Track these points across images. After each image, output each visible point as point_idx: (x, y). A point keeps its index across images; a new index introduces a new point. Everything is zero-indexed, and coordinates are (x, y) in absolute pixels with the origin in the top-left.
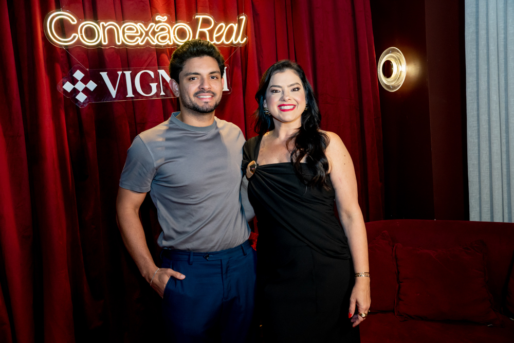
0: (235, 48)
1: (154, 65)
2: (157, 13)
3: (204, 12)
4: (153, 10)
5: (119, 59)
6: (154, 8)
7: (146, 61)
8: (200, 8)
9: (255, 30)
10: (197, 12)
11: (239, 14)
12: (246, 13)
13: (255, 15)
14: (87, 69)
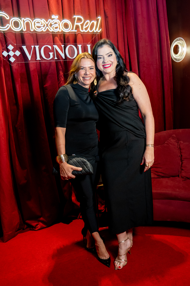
0: (95, 35)
1: (51, 43)
2: (53, 14)
3: (78, 14)
4: (51, 12)
5: (32, 39)
6: (51, 11)
7: (47, 40)
8: (76, 12)
9: (106, 25)
10: (74, 14)
11: (97, 16)
12: (101, 16)
13: (106, 17)
14: (15, 44)
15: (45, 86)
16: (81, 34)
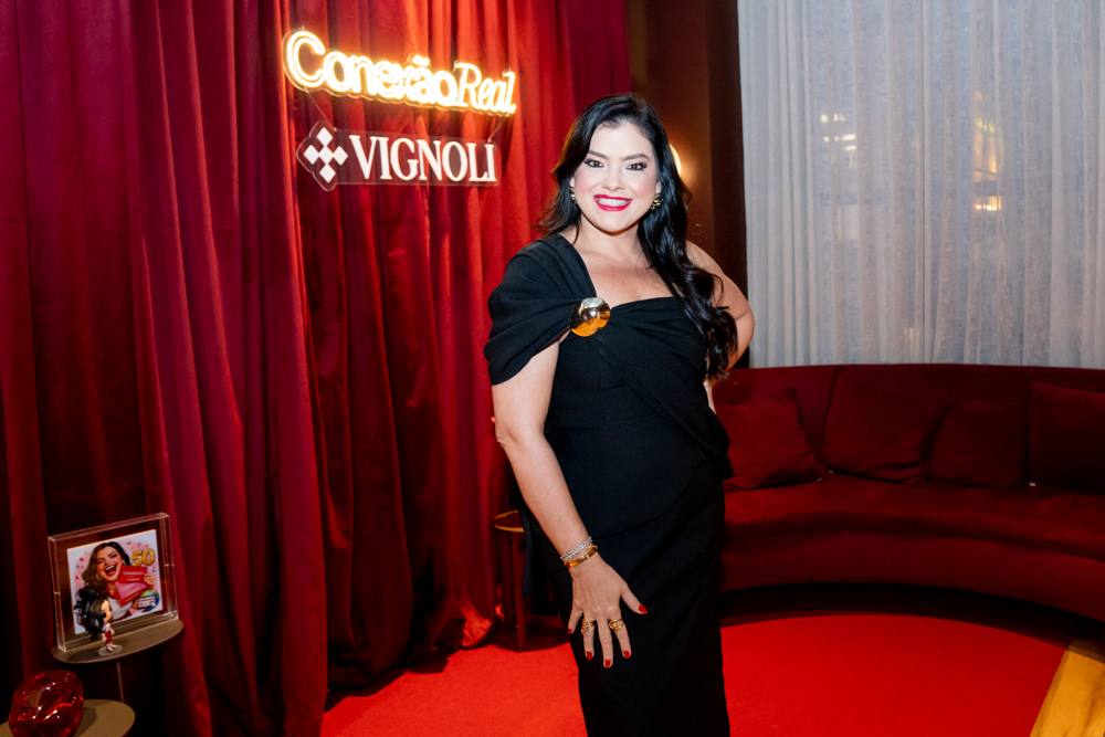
2: (413, 51)
3: (467, 60)
6: (411, 44)
8: (462, 52)
9: (522, 95)
10: (455, 54)
11: (503, 69)
12: (513, 70)
13: (521, 73)
14: (335, 129)
15: (391, 254)
16: (474, 115)
